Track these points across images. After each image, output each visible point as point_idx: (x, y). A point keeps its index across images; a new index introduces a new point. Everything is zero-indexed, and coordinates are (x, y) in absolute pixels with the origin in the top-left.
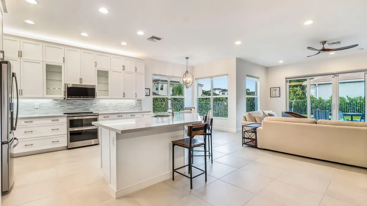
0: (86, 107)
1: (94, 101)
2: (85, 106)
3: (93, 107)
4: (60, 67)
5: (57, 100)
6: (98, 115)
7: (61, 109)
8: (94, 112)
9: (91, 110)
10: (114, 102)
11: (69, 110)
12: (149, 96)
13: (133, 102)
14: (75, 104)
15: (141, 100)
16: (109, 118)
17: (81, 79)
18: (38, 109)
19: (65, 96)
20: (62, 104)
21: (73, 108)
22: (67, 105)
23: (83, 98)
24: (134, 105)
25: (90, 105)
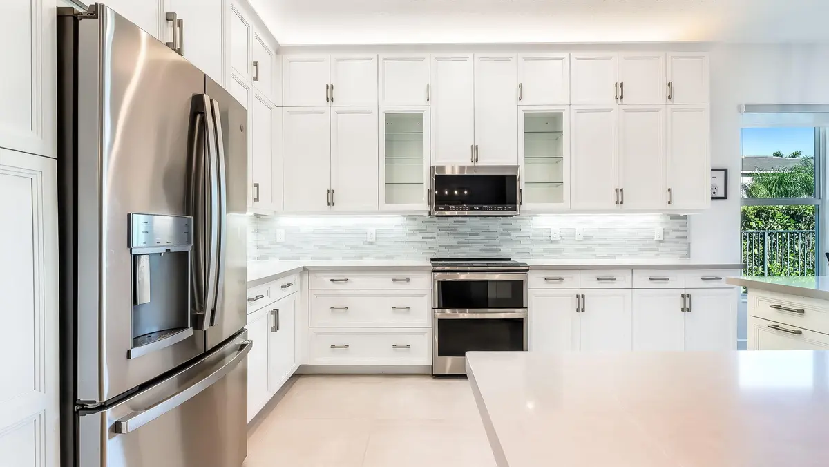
0: (492, 242)
1: (514, 222)
2: (487, 238)
3: (511, 241)
4: (418, 118)
5: (415, 219)
6: (527, 271)
7: (425, 246)
8: (515, 259)
9: (505, 252)
10: (579, 223)
11: (443, 249)
12: (726, 197)
13: (652, 223)
14: (460, 230)
15: (685, 217)
16: (615, 284)
17: (475, 149)
18: (371, 243)
19: (430, 204)
20: (429, 229)
21: (455, 242)
22: (441, 235)
23: (480, 209)
24: (658, 235)
25: (502, 234)
